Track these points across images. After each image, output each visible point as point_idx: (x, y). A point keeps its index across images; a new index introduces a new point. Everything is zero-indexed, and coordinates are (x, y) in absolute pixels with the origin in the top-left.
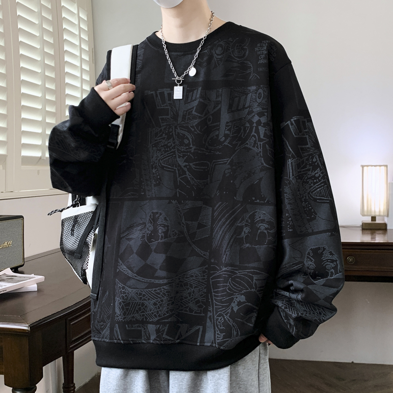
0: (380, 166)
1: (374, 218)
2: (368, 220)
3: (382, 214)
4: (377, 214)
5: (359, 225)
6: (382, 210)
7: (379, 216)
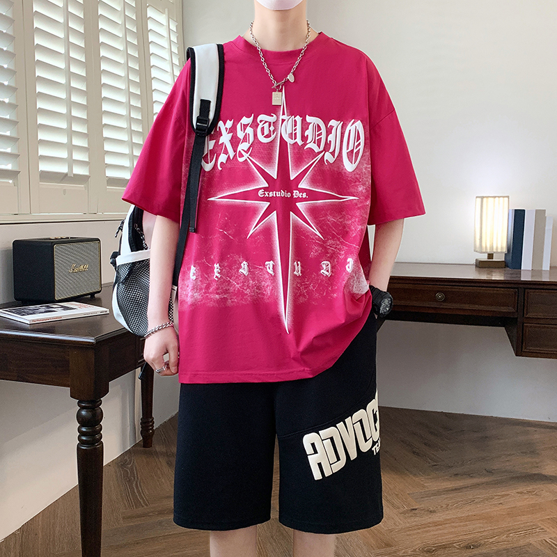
0: (504, 197)
1: (490, 256)
2: (484, 257)
3: (499, 251)
4: (495, 250)
5: (472, 263)
6: (499, 247)
7: (497, 253)
